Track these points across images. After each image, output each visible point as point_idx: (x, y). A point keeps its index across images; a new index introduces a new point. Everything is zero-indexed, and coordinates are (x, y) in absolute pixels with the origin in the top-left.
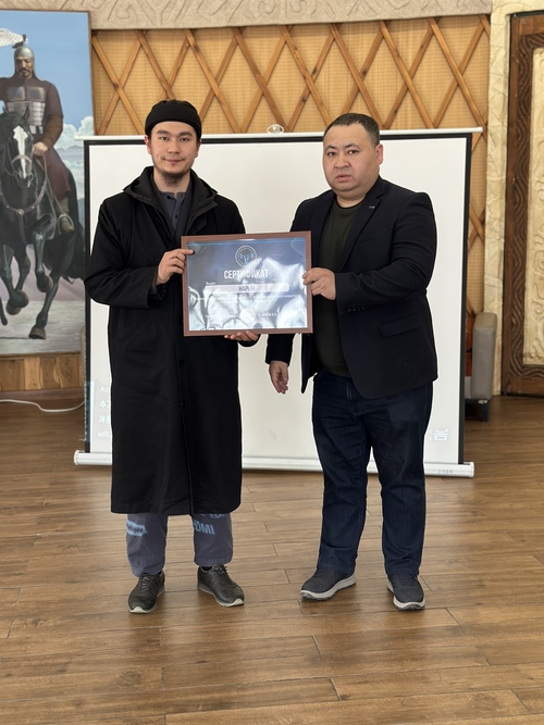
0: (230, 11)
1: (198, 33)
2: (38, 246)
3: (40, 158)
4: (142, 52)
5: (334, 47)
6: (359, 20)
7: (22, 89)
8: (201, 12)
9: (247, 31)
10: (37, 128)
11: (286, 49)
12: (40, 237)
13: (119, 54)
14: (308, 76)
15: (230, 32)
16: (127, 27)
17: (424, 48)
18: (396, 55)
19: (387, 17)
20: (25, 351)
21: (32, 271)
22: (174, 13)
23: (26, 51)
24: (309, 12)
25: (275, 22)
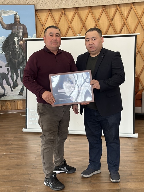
0: (74, 3)
1: (65, 10)
2: (21, 70)
3: (21, 45)
4: (50, 15)
5: (104, 12)
6: (110, 4)
7: (16, 27)
8: (66, 4)
9: (79, 9)
10: (21, 37)
11: (90, 13)
12: (21, 67)
13: (43, 16)
14: (96, 21)
15: (74, 9)
16: (45, 9)
17: (129, 12)
18: (121, 14)
19: (119, 3)
20: (17, 99)
21: (19, 77)
22: (58, 4)
23: (18, 16)
24: (96, 3)
25: (87, 6)
